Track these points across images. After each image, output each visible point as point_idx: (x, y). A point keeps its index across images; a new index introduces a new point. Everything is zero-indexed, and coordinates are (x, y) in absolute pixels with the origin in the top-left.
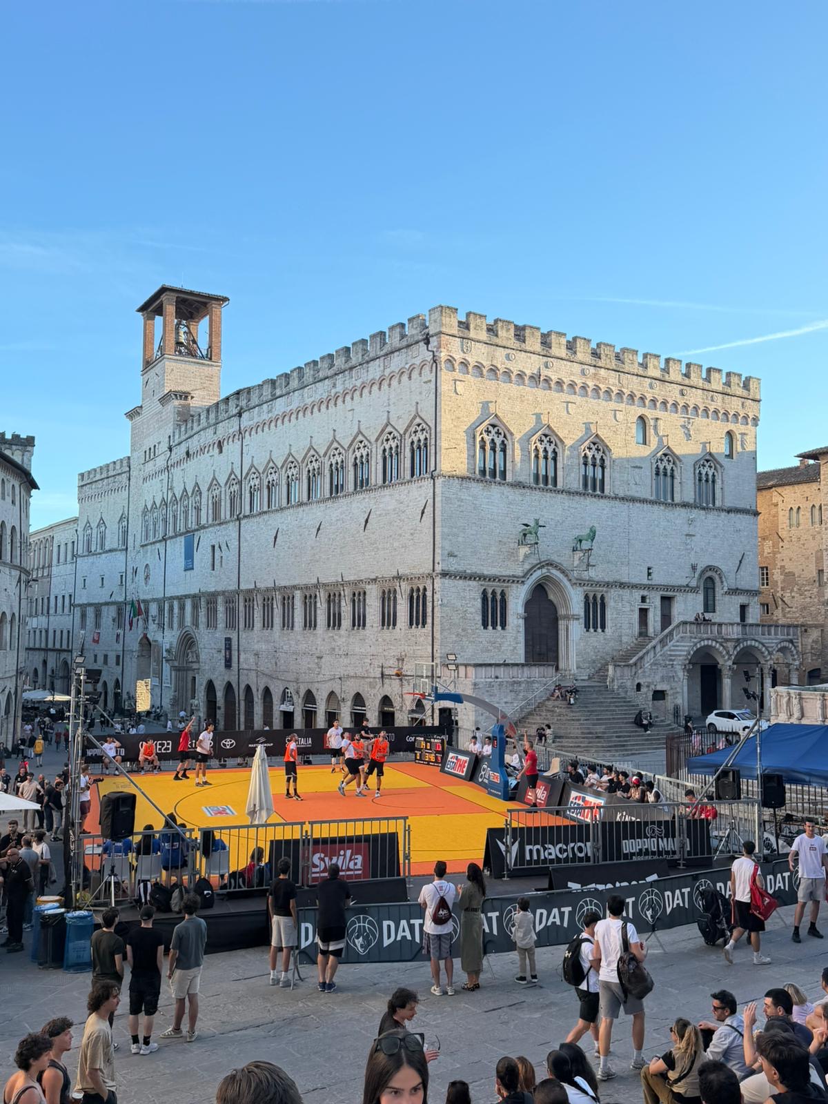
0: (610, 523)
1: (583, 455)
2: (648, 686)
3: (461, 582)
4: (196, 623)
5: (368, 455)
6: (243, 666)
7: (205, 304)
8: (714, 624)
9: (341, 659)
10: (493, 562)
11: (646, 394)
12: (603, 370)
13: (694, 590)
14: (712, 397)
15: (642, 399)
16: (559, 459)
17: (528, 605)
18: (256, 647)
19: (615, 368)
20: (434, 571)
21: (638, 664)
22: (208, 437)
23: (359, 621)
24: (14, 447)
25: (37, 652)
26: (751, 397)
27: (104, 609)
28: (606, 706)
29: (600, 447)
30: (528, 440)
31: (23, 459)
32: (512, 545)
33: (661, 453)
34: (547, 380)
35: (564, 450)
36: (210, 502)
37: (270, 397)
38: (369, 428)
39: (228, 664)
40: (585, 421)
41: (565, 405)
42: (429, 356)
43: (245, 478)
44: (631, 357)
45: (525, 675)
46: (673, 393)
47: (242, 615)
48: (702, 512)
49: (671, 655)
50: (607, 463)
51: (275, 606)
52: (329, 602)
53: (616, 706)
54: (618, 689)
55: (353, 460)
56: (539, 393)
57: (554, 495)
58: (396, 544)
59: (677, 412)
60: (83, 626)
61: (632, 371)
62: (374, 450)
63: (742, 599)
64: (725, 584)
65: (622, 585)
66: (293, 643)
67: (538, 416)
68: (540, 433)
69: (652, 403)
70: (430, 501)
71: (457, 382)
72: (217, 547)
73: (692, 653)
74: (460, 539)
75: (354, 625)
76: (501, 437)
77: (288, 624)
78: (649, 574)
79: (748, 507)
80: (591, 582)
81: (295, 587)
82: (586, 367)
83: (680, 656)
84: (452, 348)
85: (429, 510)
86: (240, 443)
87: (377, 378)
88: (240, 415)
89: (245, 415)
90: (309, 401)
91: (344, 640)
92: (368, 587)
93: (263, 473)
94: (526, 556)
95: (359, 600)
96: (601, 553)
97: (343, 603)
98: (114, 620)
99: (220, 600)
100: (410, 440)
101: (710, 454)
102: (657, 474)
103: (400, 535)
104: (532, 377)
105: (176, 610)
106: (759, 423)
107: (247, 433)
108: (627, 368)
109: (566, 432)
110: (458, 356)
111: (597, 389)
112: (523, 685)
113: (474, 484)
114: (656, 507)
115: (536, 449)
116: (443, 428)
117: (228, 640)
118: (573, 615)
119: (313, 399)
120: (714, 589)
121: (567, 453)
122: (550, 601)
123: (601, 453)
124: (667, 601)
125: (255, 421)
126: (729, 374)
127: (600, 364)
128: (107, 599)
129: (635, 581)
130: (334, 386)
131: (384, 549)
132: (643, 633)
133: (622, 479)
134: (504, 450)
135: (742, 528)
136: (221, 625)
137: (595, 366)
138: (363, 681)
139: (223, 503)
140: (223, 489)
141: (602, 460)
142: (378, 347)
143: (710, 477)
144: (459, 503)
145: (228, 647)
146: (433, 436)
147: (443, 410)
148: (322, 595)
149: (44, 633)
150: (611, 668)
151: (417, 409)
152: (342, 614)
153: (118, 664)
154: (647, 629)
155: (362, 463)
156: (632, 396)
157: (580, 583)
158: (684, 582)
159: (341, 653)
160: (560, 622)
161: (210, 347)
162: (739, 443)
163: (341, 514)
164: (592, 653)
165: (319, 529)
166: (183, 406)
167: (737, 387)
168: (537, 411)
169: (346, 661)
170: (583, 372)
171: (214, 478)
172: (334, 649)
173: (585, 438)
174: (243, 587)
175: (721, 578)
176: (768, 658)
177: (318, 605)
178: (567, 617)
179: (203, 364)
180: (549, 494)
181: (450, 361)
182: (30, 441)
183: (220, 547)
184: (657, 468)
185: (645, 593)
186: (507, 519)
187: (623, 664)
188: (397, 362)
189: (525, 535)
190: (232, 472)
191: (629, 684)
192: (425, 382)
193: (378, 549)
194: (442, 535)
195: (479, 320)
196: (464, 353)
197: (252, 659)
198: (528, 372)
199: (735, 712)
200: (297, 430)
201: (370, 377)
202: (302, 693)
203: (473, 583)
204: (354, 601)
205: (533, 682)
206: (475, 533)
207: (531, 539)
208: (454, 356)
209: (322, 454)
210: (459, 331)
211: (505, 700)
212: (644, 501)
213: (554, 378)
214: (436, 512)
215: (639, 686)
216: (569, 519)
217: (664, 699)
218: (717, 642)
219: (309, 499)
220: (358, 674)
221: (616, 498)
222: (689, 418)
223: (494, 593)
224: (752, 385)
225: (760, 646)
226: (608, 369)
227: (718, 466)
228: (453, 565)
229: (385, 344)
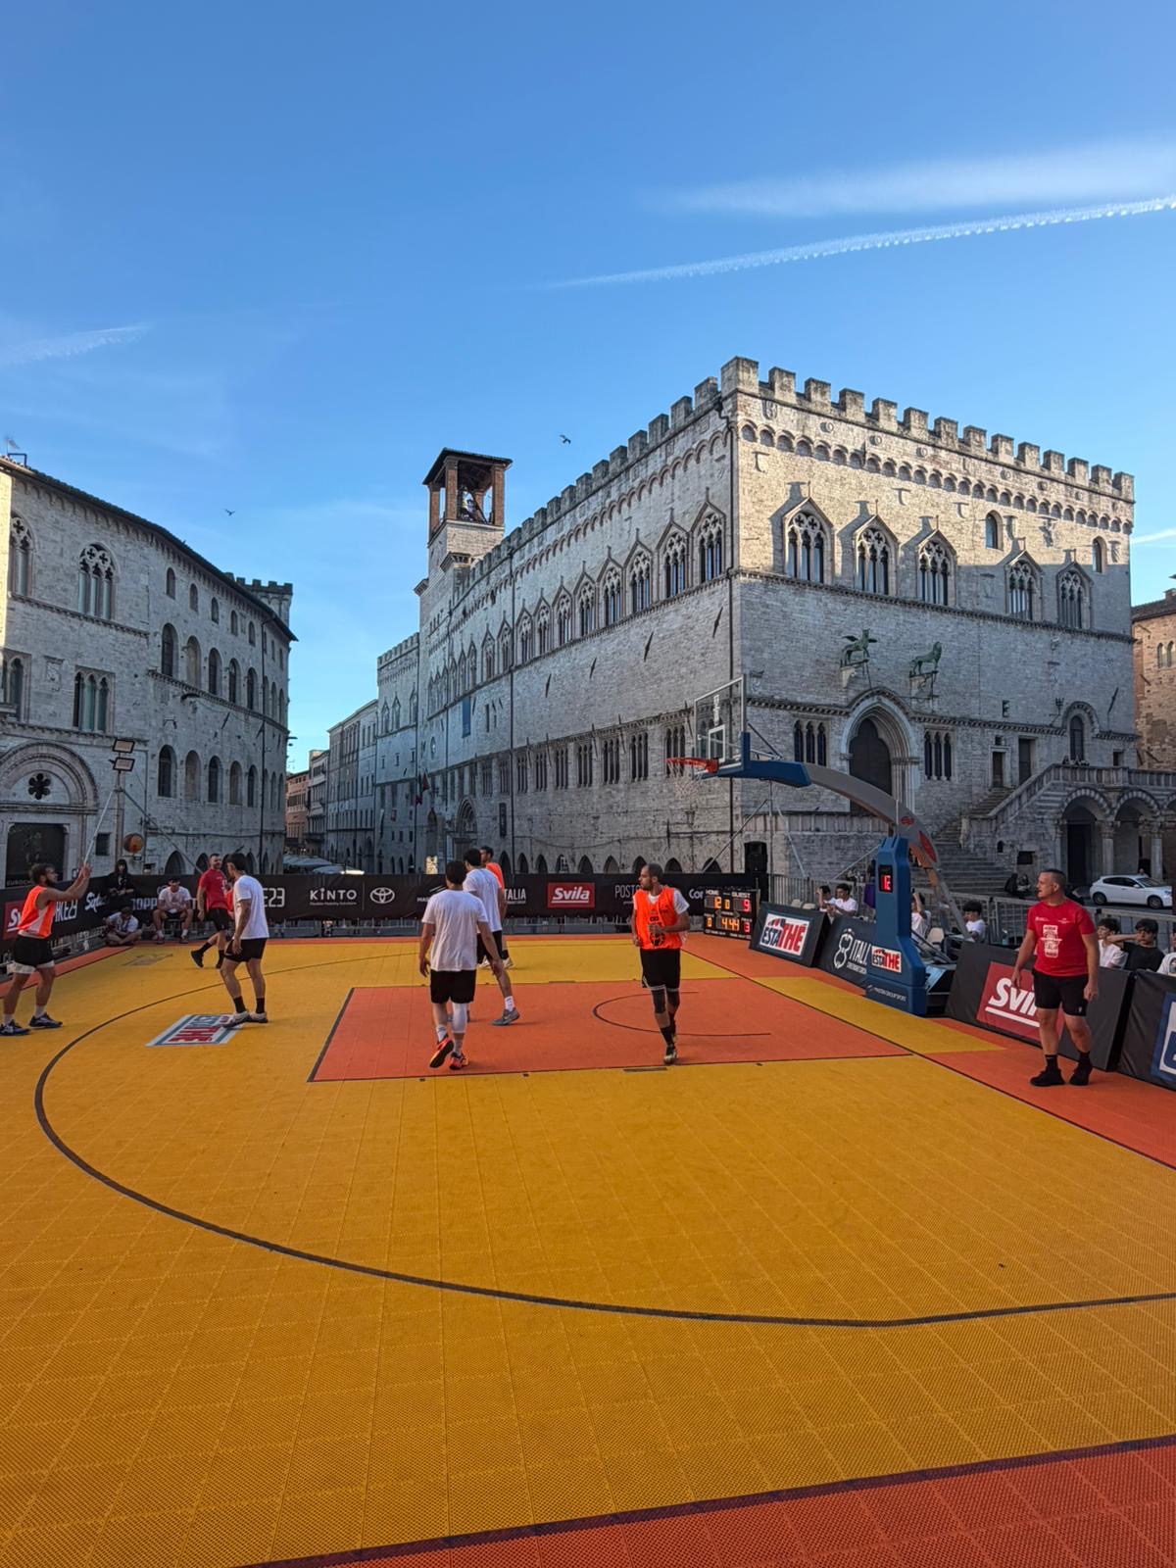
0: (956, 644)
1: (920, 557)
2: (1012, 846)
3: (767, 710)
4: (473, 791)
5: (648, 569)
6: (518, 833)
7: (488, 469)
8: (1093, 769)
9: (620, 819)
10: (808, 687)
11: (997, 485)
12: (943, 451)
13: (1059, 731)
14: (1077, 494)
15: (993, 491)
16: (892, 560)
17: (853, 744)
18: (529, 811)
19: (957, 448)
20: (731, 696)
21: (1000, 817)
22: (482, 589)
23: (640, 771)
24: (271, 596)
25: (349, 833)
26: (1123, 497)
27: (399, 786)
28: (964, 869)
29: (941, 549)
30: (852, 535)
31: (280, 610)
32: (833, 667)
33: (1016, 560)
34: (874, 460)
35: (896, 550)
36: (485, 659)
37: (540, 528)
38: (649, 534)
39: (503, 834)
40: (923, 514)
41: (897, 493)
42: (722, 425)
43: (517, 625)
44: (977, 438)
45: (855, 828)
46: (1030, 487)
47: (515, 777)
48: (1068, 635)
49: (1041, 807)
50: (951, 569)
51: (548, 763)
52: (605, 753)
53: (976, 869)
54: (974, 849)
55: (631, 579)
56: (864, 475)
57: (885, 605)
58: (684, 670)
59: (1034, 510)
60: (383, 806)
61: (979, 454)
62: (655, 560)
63: (1115, 745)
64: (1096, 725)
65: (973, 723)
66: (567, 803)
67: (863, 504)
68: (865, 526)
69: (1003, 497)
70: (726, 608)
71: (759, 456)
72: (490, 706)
73: (1066, 804)
74: (766, 655)
75: (634, 777)
76: (817, 530)
77: (561, 782)
78: (1005, 710)
79: (1122, 632)
80: (934, 718)
81: (568, 739)
82: (923, 446)
83: (1051, 808)
84: (751, 411)
85: (724, 619)
86: (511, 588)
87: (658, 471)
88: (511, 556)
89: (517, 556)
90: (580, 521)
91: (623, 795)
92: (650, 728)
93: (534, 615)
94: (852, 680)
95: (640, 745)
96: (946, 680)
97: (621, 752)
98: (407, 797)
99: (494, 763)
100: (700, 538)
101: (1076, 565)
102: (1012, 587)
103: (688, 658)
104: (854, 455)
105: (457, 780)
106: (1133, 529)
107: (519, 575)
108: (973, 451)
109: (900, 526)
110: (760, 423)
111: (936, 476)
112: (853, 841)
113: (782, 587)
114: (1012, 628)
115: (862, 548)
116: (742, 513)
117: (503, 805)
118: (911, 758)
119: (585, 517)
120: (1082, 731)
121: (901, 553)
122: (881, 740)
123: (943, 556)
124: (1026, 744)
125: (526, 558)
126: (1096, 469)
127: (940, 444)
128: (401, 777)
129: (987, 717)
130: (609, 496)
131: (668, 678)
132: (998, 783)
133: (970, 589)
134: (820, 546)
135: (1114, 657)
136: (495, 791)
137: (934, 446)
138: (645, 843)
139: (496, 658)
140: (496, 642)
141: (944, 565)
142: (659, 433)
143: (1076, 593)
144: (764, 609)
145: (503, 815)
146: (729, 525)
147: (741, 490)
148: (597, 743)
149: (353, 815)
150: (965, 823)
151: (707, 496)
152: (621, 764)
153: (411, 840)
154: (1001, 778)
155: (642, 581)
156: (980, 487)
157: (917, 717)
158: (1047, 721)
159: (619, 810)
160: (894, 767)
161: (493, 511)
162: (1109, 553)
163: (618, 645)
164: (936, 807)
165: (593, 668)
166: (463, 569)
167: (1106, 485)
168: (862, 498)
169: (625, 820)
170: (919, 454)
171: (488, 633)
172: (611, 807)
173: (923, 535)
174: (516, 745)
175: (1091, 717)
176: (1158, 814)
177: (594, 756)
178: (903, 761)
179: (486, 529)
180: (878, 604)
181: (750, 428)
182: (287, 590)
183: (493, 706)
184: (1012, 579)
185: (1001, 733)
186: (826, 632)
187: (981, 816)
188: (681, 445)
189: (849, 653)
190: (504, 621)
191: (988, 842)
192: (718, 460)
193: (661, 680)
194: (742, 649)
195: (785, 379)
196: (767, 418)
197: (526, 825)
198: (850, 448)
199: (1134, 878)
200: (569, 559)
201: (650, 473)
202: (578, 860)
203: (782, 713)
204: (634, 748)
205: (866, 837)
206: (783, 648)
207: (858, 655)
208: (754, 421)
209: (595, 578)
210: (760, 390)
211: (829, 860)
212: (996, 618)
213: (884, 458)
214: (734, 620)
215: (1001, 845)
216: (905, 636)
217: (1031, 863)
218: (1096, 792)
219: (583, 634)
220: (640, 834)
221: (963, 612)
222: (1049, 519)
223: (810, 727)
224: (1125, 483)
225: (1149, 799)
226: (950, 451)
227: (1085, 580)
228: (758, 689)
229: (667, 429)
